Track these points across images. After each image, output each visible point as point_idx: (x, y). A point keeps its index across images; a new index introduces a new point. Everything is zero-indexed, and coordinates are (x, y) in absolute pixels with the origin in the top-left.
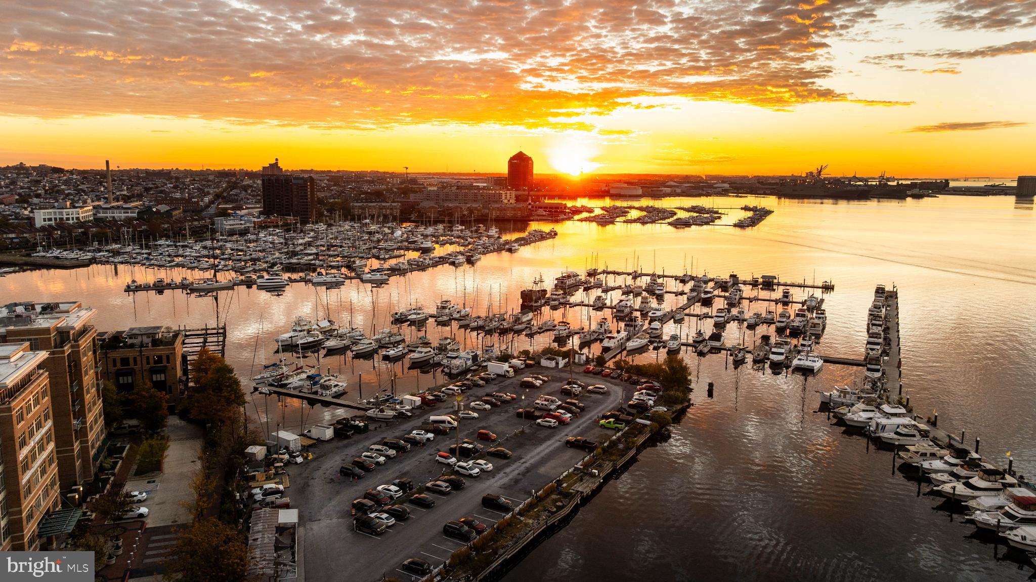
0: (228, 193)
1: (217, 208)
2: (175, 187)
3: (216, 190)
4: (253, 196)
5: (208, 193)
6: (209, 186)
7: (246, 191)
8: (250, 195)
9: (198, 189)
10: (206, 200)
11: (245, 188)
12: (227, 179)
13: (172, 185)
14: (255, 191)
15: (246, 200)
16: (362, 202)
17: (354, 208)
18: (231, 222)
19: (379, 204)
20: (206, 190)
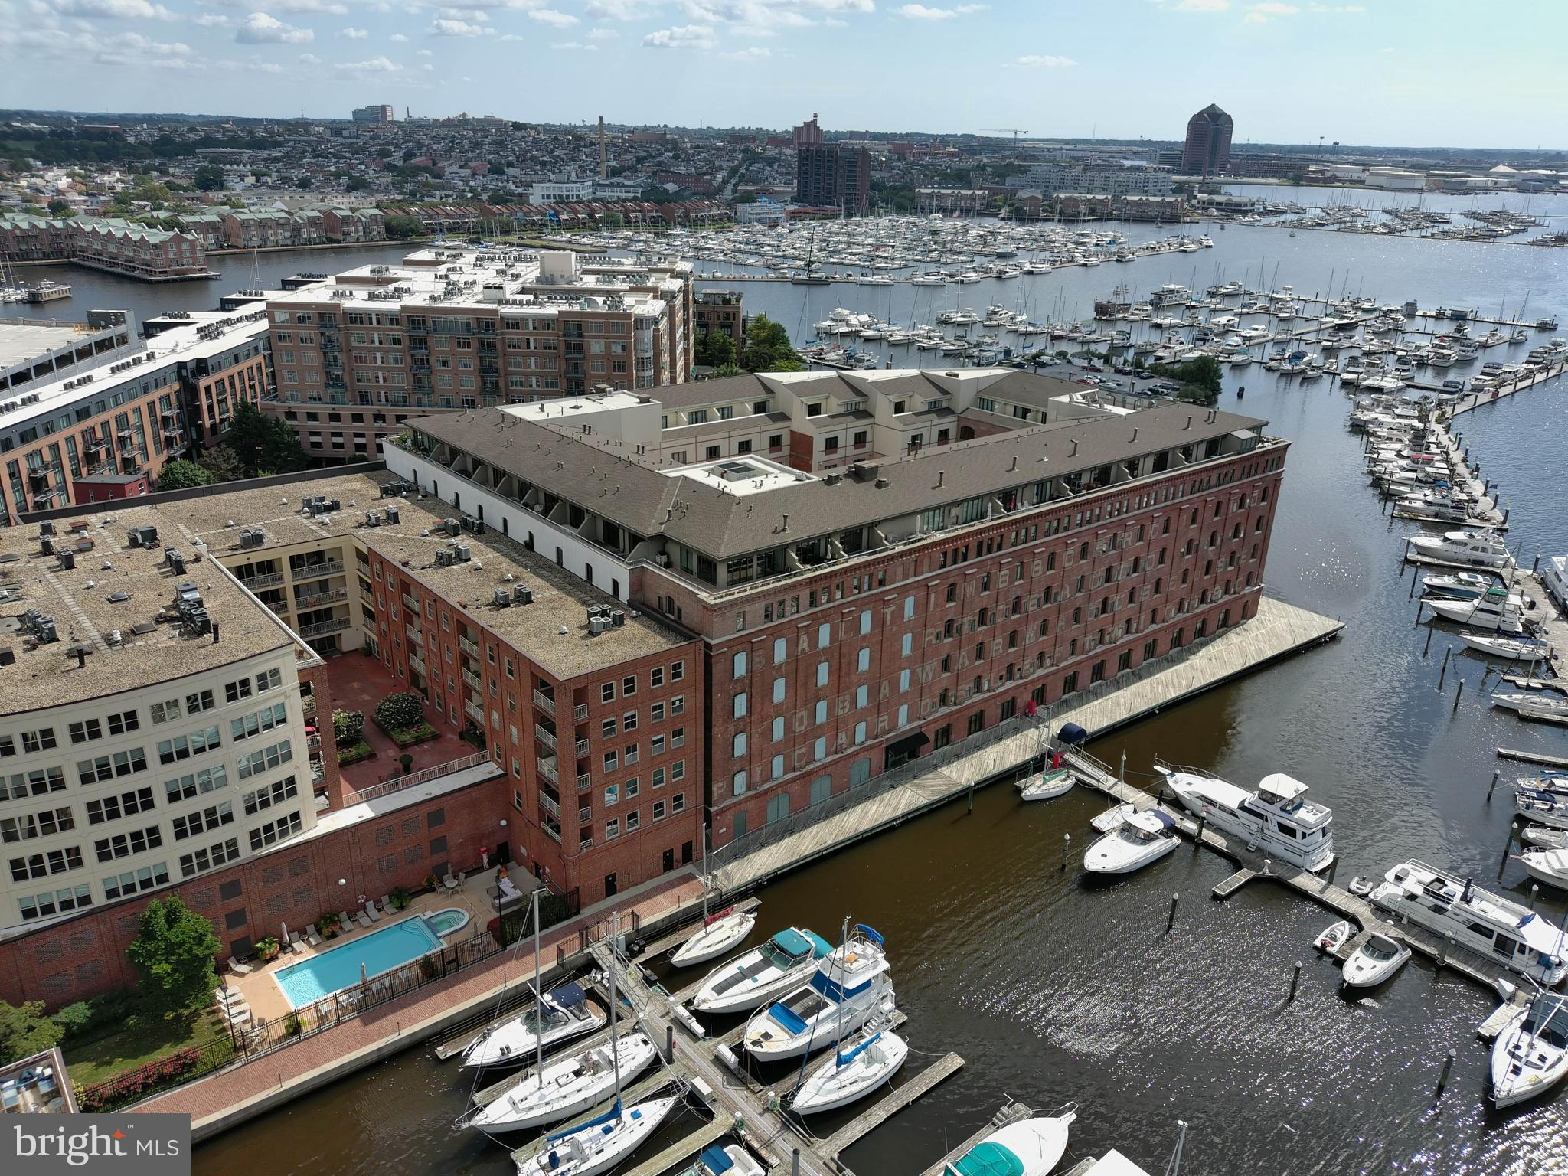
0: (747, 169)
1: (735, 191)
2: (676, 157)
3: (730, 163)
4: (781, 174)
5: (721, 168)
6: (720, 157)
7: (771, 166)
8: (777, 172)
9: (705, 160)
10: (719, 177)
11: (770, 162)
12: (743, 146)
13: (671, 154)
14: (783, 167)
15: (771, 180)
16: (933, 188)
17: (921, 195)
18: (758, 210)
19: (956, 191)
20: (717, 163)
